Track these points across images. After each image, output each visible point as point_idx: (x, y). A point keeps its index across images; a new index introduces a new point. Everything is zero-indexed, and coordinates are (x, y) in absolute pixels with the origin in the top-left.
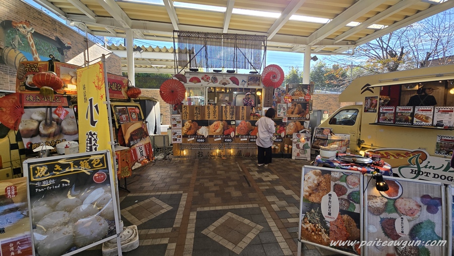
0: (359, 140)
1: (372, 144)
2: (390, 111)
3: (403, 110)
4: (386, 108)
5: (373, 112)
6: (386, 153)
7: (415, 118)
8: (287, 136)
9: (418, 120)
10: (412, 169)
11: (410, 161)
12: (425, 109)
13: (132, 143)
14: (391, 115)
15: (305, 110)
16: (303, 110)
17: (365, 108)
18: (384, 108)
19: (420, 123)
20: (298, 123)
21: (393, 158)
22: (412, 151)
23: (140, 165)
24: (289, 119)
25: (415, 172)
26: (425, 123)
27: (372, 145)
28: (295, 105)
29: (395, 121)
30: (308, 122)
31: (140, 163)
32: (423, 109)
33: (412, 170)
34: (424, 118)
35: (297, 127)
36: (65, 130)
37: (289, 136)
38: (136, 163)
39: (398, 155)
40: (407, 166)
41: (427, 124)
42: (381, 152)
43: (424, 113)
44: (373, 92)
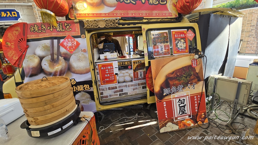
13: (166, 91)
23: (176, 128)
31: (177, 124)
36: (74, 68)
38: (170, 124)
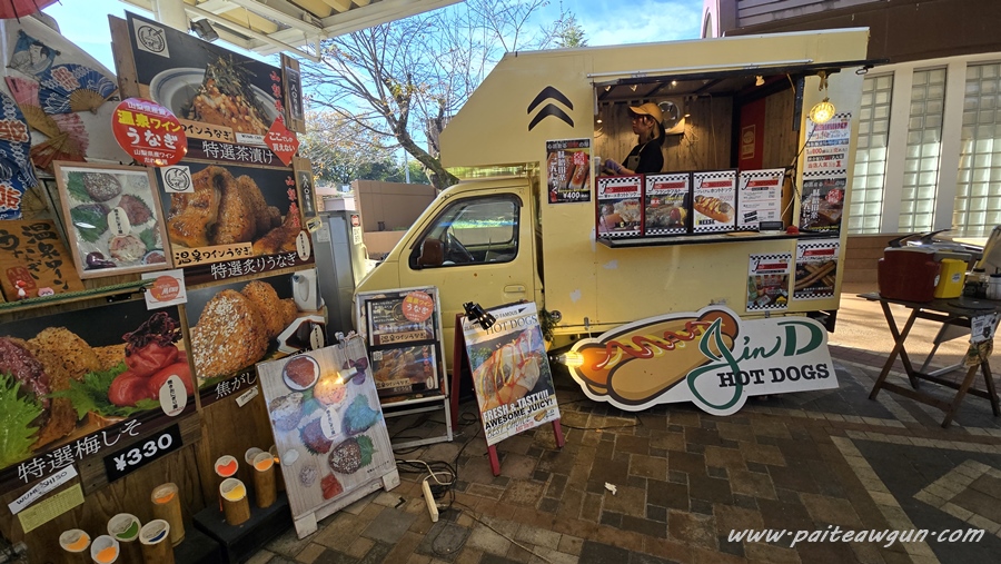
0: (543, 314)
1: (586, 320)
2: (630, 195)
3: (664, 186)
4: (616, 185)
5: (580, 200)
6: (637, 340)
7: (696, 212)
8: (208, 393)
9: (704, 217)
10: (720, 370)
11: (704, 346)
12: (717, 179)
14: (631, 207)
15: (285, 211)
16: (274, 210)
17: (550, 187)
18: (610, 185)
19: (708, 226)
20: (264, 294)
21: (661, 351)
22: (699, 315)
24: (196, 275)
25: (730, 379)
26: (721, 224)
27: (587, 323)
28: (220, 183)
29: (644, 226)
30: (309, 274)
32: (712, 180)
33: (721, 375)
34: (717, 209)
35: (259, 314)
37: (222, 389)
39: (670, 336)
40: (705, 367)
41: (725, 225)
42: (623, 340)
43: (716, 194)
44: (572, 124)
